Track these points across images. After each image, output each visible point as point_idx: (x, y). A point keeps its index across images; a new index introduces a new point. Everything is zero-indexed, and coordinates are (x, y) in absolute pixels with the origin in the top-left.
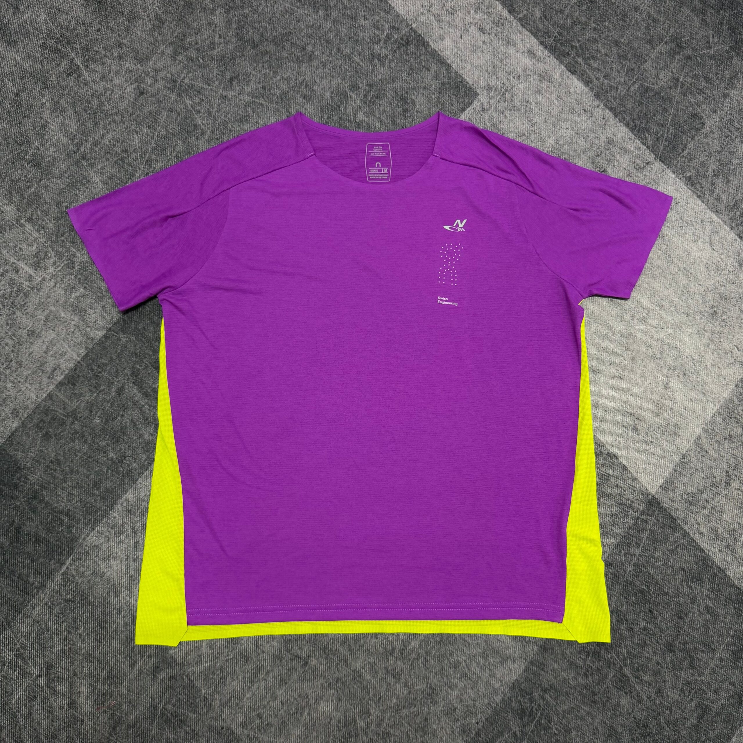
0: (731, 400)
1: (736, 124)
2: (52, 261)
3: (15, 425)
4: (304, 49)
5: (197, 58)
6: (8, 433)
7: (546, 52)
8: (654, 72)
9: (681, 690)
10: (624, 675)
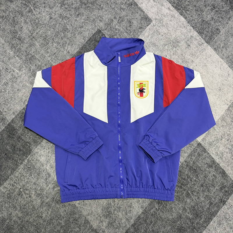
0: (224, 115)
1: (230, 32)
2: (24, 69)
3: (14, 117)
4: (100, 6)
5: (68, 8)
6: (11, 119)
7: (174, 8)
8: (206, 15)
9: (205, 198)
10: (189, 193)
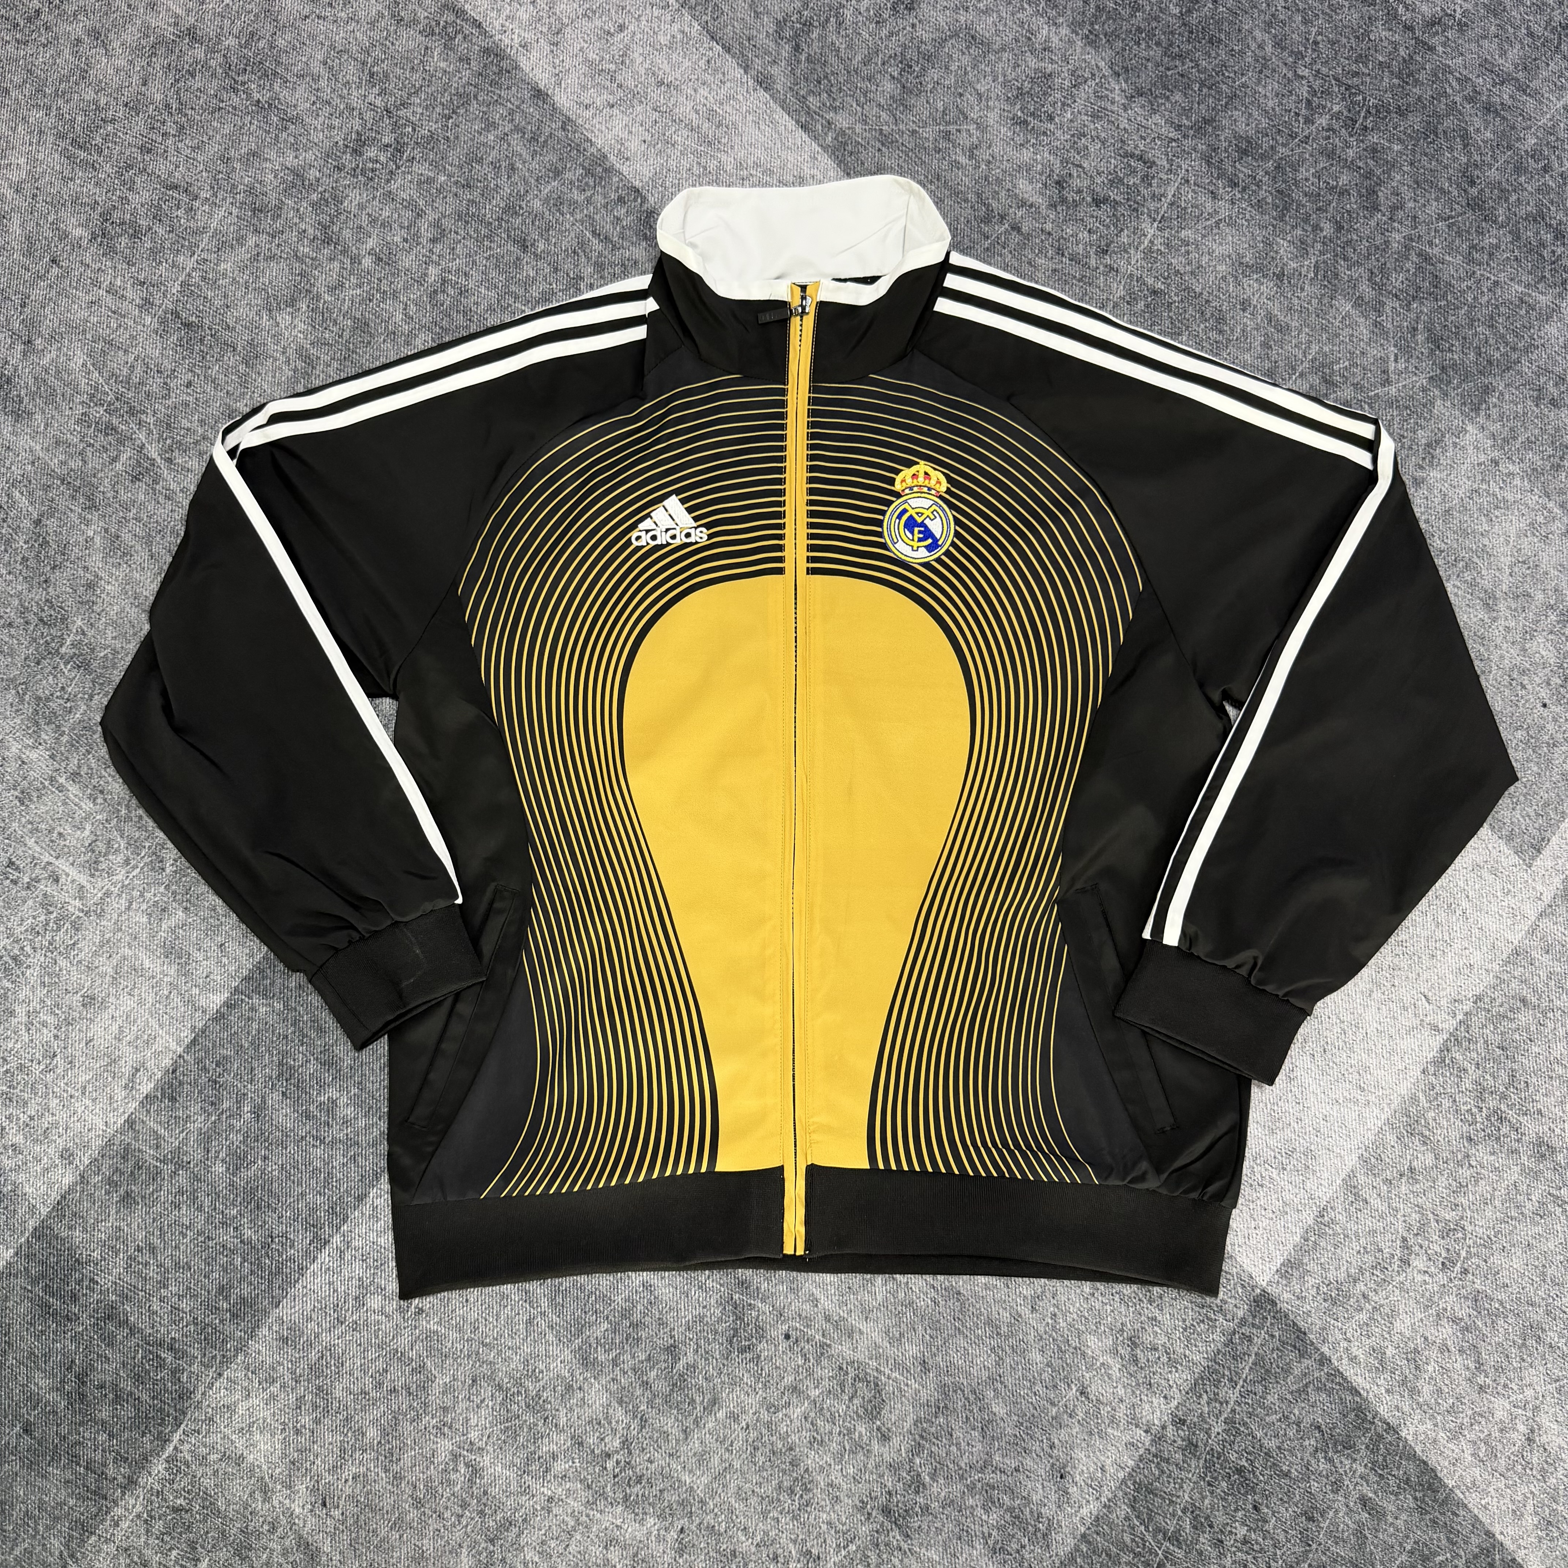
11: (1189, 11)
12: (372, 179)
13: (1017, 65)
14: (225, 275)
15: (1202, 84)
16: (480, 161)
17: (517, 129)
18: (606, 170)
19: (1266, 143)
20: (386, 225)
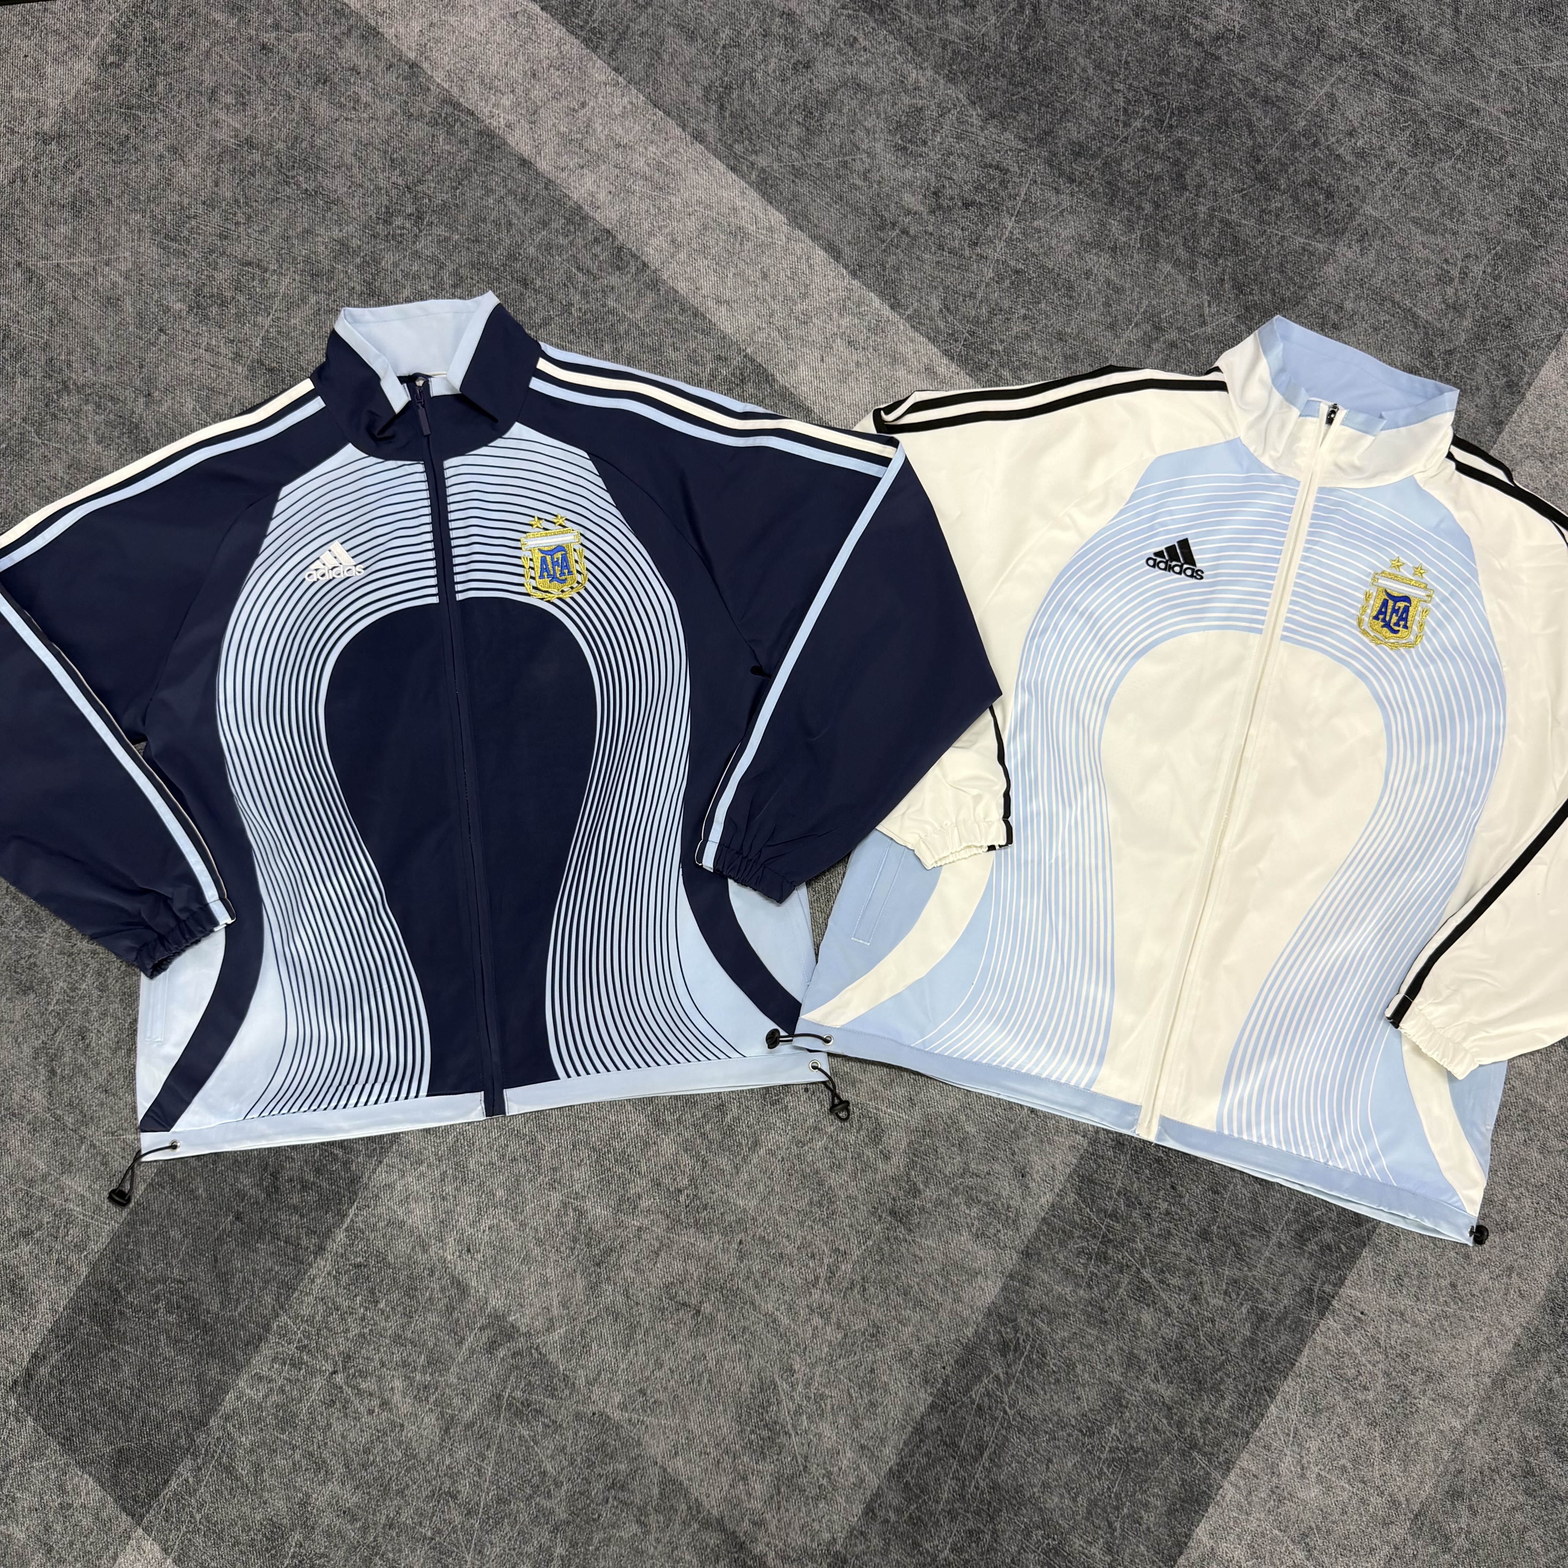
11: (1026, 48)
12: (401, 242)
13: (894, 104)
14: (295, 329)
15: (1041, 105)
16: (484, 220)
17: (510, 192)
18: (582, 218)
19: (1094, 146)
20: (416, 277)
